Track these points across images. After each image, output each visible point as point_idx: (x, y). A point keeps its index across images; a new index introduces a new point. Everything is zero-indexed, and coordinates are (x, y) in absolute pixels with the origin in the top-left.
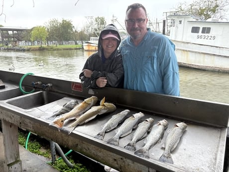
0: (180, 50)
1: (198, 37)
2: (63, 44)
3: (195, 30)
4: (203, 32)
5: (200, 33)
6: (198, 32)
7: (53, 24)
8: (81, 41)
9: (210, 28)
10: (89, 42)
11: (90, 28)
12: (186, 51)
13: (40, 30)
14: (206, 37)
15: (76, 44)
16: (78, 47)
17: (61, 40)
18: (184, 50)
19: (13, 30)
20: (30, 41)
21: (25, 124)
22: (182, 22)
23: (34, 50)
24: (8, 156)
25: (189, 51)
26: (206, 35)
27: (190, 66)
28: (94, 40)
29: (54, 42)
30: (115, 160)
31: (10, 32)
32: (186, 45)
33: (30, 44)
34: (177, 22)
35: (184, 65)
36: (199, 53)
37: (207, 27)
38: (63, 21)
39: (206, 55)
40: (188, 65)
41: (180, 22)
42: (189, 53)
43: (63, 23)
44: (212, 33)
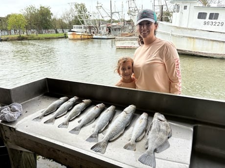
0: (186, 37)
1: (205, 23)
2: (42, 33)
3: (201, 16)
4: (210, 18)
5: (207, 20)
6: (205, 18)
7: (30, 12)
8: (61, 30)
9: (218, 14)
10: (72, 30)
11: (71, 16)
12: (193, 38)
13: (17, 18)
14: (214, 24)
15: (57, 32)
16: (60, 36)
17: (40, 29)
18: (190, 38)
20: (6, 30)
22: (188, 8)
23: (12, 40)
25: (196, 38)
26: (214, 21)
27: (196, 53)
28: (77, 28)
29: (32, 30)
32: (194, 32)
33: (6, 33)
34: (181, 8)
35: (190, 53)
36: (208, 40)
37: (215, 12)
38: (41, 7)
39: (214, 43)
40: (193, 53)
41: (185, 8)
42: (196, 40)
43: (41, 10)
44: (220, 19)
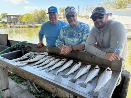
7: (35, 12)
19: (13, 16)
21: (9, 68)
23: (25, 27)
24: (3, 85)
29: (36, 22)
30: (53, 88)
31: (12, 17)
33: (22, 24)
38: (41, 10)
